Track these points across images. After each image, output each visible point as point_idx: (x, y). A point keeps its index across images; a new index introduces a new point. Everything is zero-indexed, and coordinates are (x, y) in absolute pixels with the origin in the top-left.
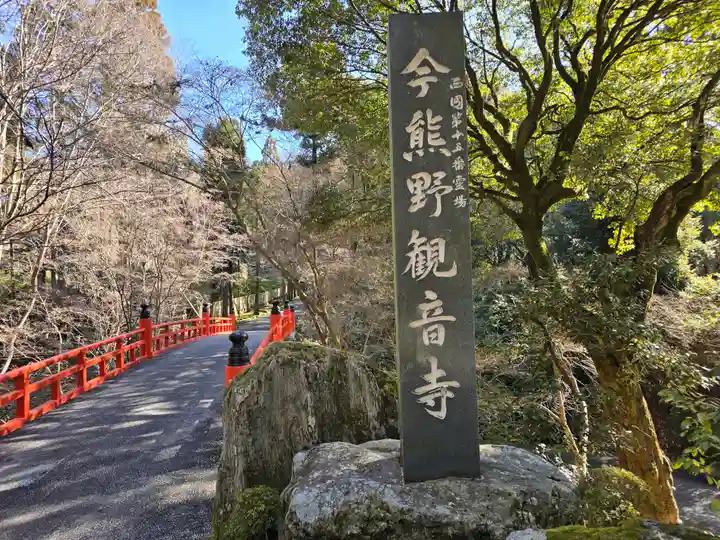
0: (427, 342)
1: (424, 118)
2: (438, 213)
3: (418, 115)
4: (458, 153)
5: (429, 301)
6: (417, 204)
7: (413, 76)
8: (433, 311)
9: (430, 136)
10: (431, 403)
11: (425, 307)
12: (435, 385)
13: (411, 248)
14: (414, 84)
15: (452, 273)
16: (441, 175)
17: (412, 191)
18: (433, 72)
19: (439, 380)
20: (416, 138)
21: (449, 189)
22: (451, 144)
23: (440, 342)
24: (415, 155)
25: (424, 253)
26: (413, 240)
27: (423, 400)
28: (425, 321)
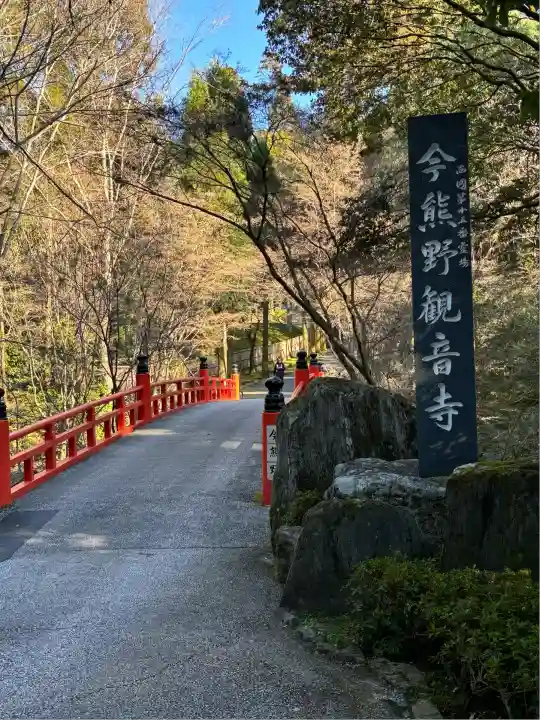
0: (437, 373)
1: (436, 199)
2: (446, 272)
3: (431, 196)
4: (462, 225)
5: (439, 341)
6: (430, 265)
7: (427, 165)
8: (441, 349)
9: (440, 213)
10: (441, 419)
11: (437, 346)
12: (443, 405)
13: (425, 300)
14: (427, 171)
15: (458, 318)
16: (448, 243)
17: (425, 254)
18: (443, 162)
19: (446, 401)
20: (429, 215)
21: (455, 253)
22: (457, 218)
23: (448, 372)
24: (428, 228)
25: (436, 303)
26: (427, 292)
27: (433, 417)
28: (436, 355)
